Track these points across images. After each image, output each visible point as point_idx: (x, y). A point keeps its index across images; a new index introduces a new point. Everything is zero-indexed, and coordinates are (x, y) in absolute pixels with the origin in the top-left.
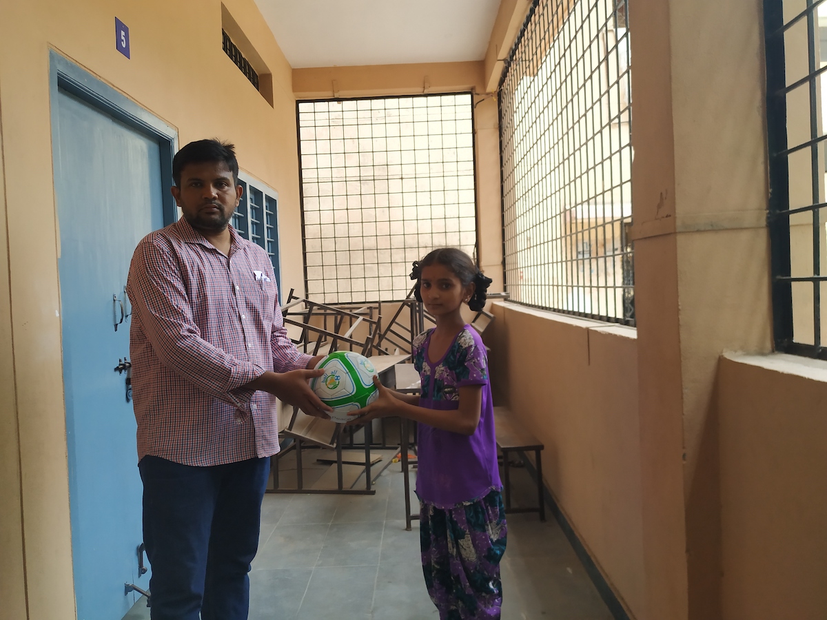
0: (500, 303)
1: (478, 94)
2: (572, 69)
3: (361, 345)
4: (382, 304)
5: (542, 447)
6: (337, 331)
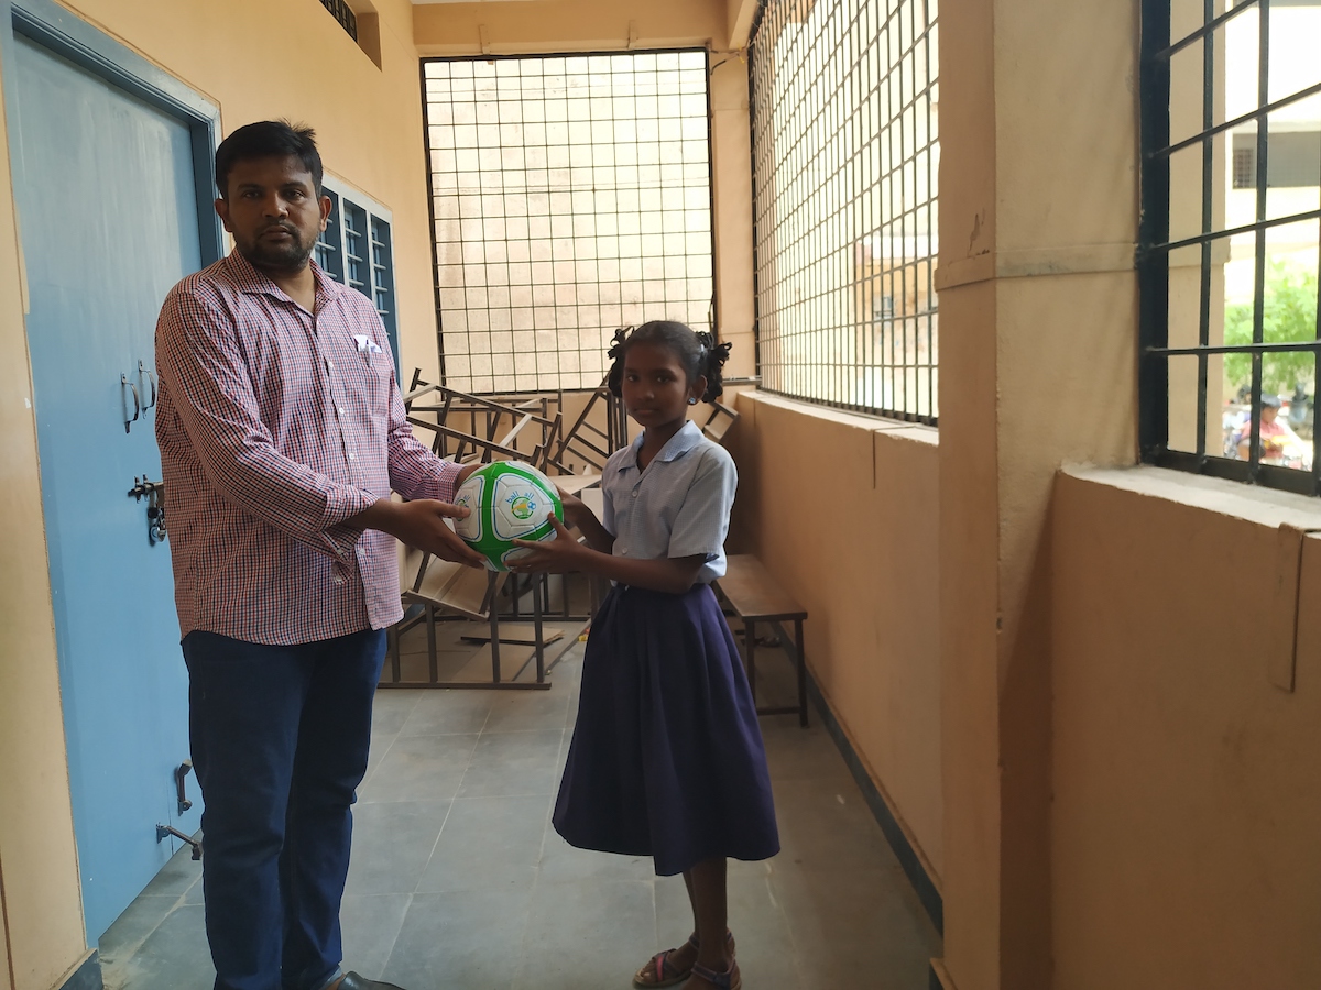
0: (749, 393)
1: (716, 52)
3: (527, 459)
4: (563, 395)
5: (804, 615)
6: (490, 438)
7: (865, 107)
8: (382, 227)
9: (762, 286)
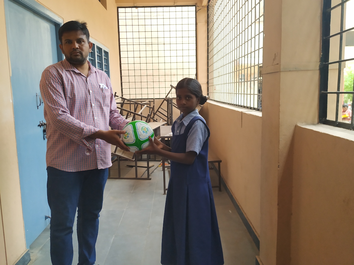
1: (198, 6)
3: (145, 117)
4: (155, 100)
5: (221, 161)
6: (135, 111)
7: (241, 22)
8: (106, 53)
9: (210, 71)
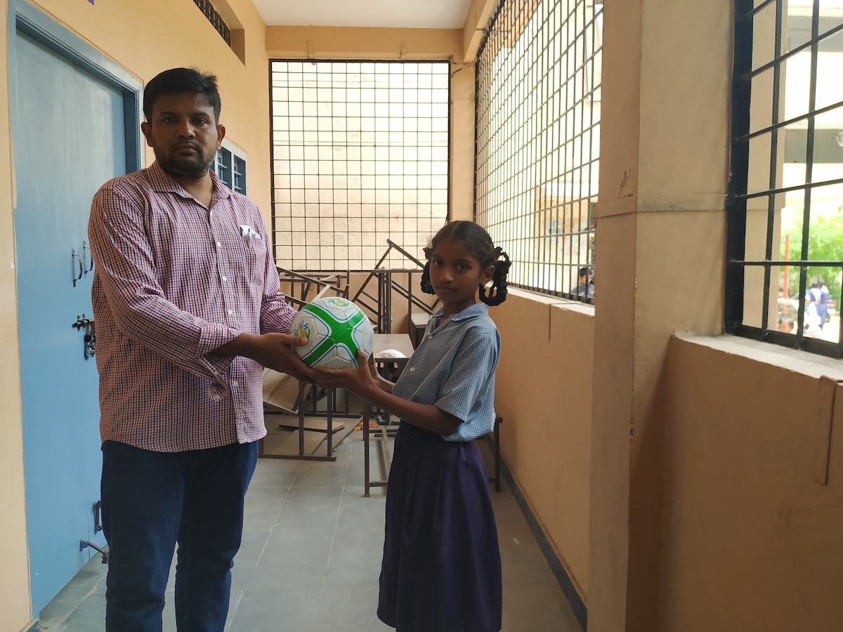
1: (455, 64)
2: (549, 42)
4: (350, 273)
5: (501, 420)
6: (304, 298)
7: (550, 101)
8: (241, 163)
9: (479, 211)
